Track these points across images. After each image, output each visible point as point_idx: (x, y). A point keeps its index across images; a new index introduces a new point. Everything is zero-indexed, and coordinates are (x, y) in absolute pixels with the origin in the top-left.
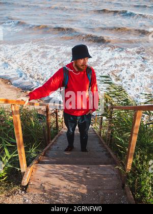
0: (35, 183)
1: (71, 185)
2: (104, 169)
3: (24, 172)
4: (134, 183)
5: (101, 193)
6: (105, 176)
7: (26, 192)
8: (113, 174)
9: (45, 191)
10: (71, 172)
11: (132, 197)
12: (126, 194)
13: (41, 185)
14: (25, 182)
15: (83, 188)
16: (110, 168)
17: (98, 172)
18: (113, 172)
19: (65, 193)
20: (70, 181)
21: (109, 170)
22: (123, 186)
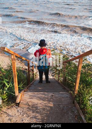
0: (23, 102)
1: (44, 102)
2: (62, 94)
3: (17, 96)
4: (79, 100)
5: (61, 106)
6: (63, 97)
7: (18, 107)
8: (68, 97)
9: (30, 106)
10: (44, 96)
11: (79, 107)
12: (75, 106)
13: (27, 103)
14: (18, 101)
15: (51, 104)
16: (66, 93)
17: (59, 96)
18: (67, 96)
19: (41, 107)
20: (43, 100)
21: (65, 94)
22: (74, 103)
